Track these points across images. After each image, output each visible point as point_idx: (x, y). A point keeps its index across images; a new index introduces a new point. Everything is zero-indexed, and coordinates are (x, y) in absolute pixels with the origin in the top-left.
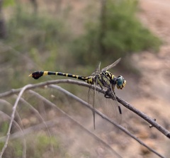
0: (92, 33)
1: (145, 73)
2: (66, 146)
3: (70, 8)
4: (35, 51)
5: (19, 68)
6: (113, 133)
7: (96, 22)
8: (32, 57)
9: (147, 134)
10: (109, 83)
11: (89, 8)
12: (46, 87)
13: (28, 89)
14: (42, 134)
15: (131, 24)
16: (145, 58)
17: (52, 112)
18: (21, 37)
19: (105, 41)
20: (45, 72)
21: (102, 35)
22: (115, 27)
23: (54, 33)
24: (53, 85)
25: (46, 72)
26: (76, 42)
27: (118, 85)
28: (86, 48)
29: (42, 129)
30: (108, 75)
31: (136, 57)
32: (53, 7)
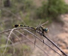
0: (45, 6)
2: (33, 50)
12: (21, 29)
14: (23, 44)
17: (27, 37)
18: (16, 7)
19: (50, 9)
21: (49, 7)
23: (29, 6)
25: (19, 25)
26: (38, 9)
28: (42, 12)
29: (23, 43)
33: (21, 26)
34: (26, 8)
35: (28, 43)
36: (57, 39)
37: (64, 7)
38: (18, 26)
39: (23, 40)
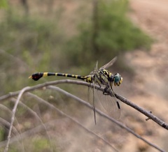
0: (85, 33)
1: (138, 72)
3: (62, 10)
4: (27, 54)
5: (11, 72)
6: (109, 132)
7: (88, 23)
8: (25, 60)
9: (142, 131)
10: (107, 80)
11: (81, 9)
12: (45, 88)
13: (26, 91)
14: (37, 138)
15: (122, 24)
16: (137, 56)
17: (48, 115)
19: (98, 41)
20: (44, 74)
21: (95, 35)
22: (107, 27)
23: (47, 35)
24: (51, 86)
25: (46, 74)
26: (69, 43)
27: (115, 82)
29: (37, 133)
30: (106, 74)
31: (128, 56)
32: (45, 9)
33: (49, 75)
34: (39, 42)
38: (41, 75)
39: (35, 127)
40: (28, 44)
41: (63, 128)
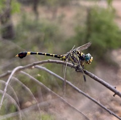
3: (63, 16)
10: (78, 59)
11: (78, 15)
17: (49, 96)
18: (26, 38)
20: (28, 52)
21: (88, 36)
22: (98, 30)
23: (51, 35)
32: (50, 15)
35: (51, 110)
36: (108, 99)
37: (117, 36)
40: (37, 42)
41: (61, 107)
